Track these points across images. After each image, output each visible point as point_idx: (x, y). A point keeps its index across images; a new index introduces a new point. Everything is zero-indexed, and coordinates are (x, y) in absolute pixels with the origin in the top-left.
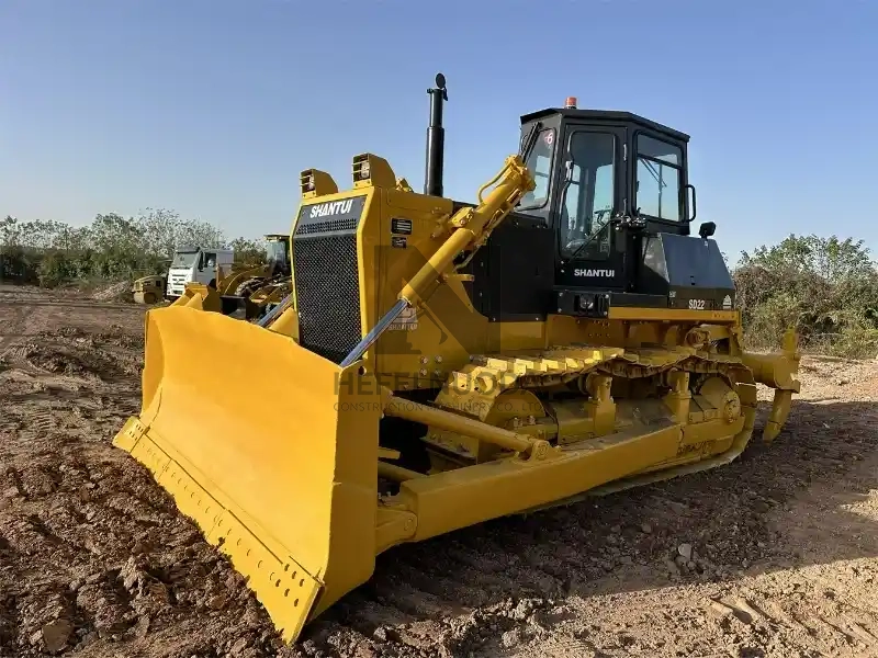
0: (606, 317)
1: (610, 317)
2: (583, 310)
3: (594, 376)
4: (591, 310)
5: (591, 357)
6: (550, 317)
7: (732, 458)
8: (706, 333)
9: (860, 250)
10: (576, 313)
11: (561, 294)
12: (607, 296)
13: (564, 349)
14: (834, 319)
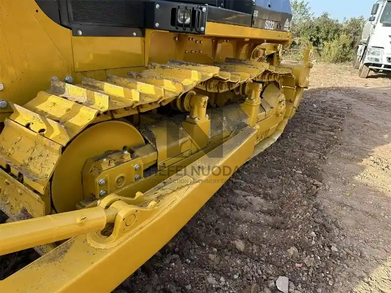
0: (203, 33)
1: (207, 33)
2: (181, 25)
3: (192, 95)
4: (187, 26)
5: (189, 77)
6: (149, 32)
7: (276, 138)
8: (264, 49)
9: (307, 7)
10: (174, 28)
11: (157, 6)
12: (204, 9)
13: (163, 67)
14: (297, 42)
